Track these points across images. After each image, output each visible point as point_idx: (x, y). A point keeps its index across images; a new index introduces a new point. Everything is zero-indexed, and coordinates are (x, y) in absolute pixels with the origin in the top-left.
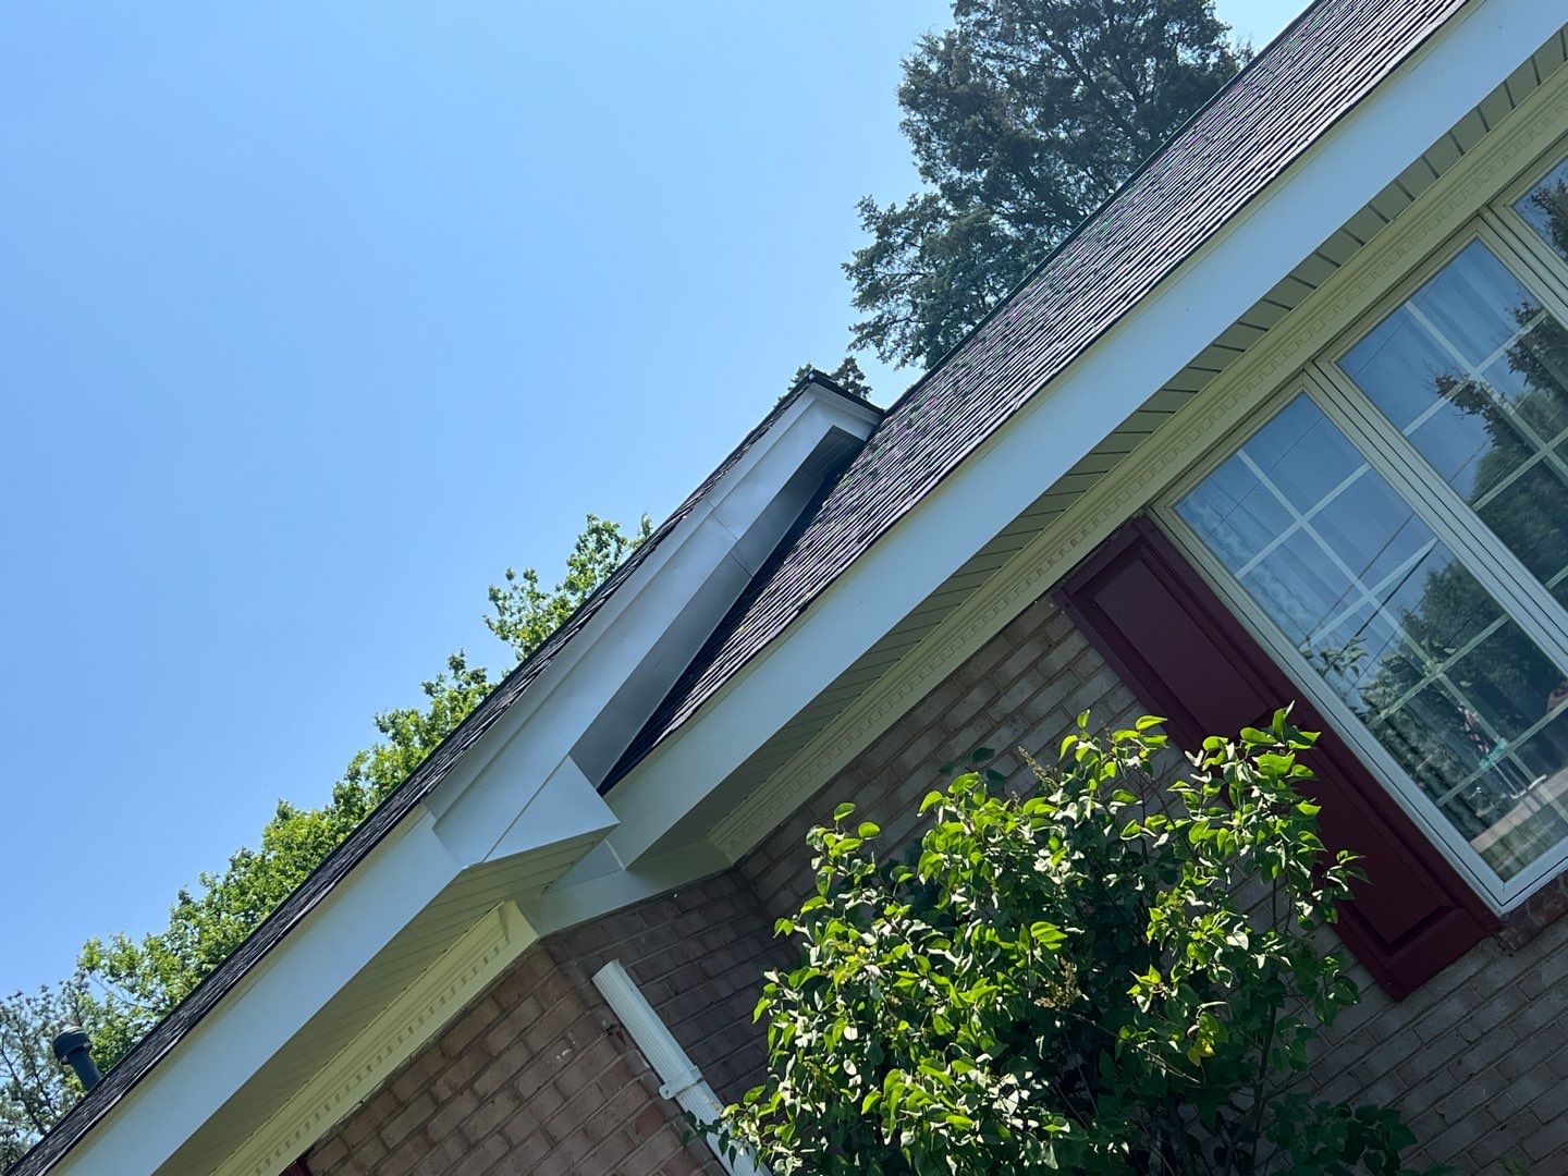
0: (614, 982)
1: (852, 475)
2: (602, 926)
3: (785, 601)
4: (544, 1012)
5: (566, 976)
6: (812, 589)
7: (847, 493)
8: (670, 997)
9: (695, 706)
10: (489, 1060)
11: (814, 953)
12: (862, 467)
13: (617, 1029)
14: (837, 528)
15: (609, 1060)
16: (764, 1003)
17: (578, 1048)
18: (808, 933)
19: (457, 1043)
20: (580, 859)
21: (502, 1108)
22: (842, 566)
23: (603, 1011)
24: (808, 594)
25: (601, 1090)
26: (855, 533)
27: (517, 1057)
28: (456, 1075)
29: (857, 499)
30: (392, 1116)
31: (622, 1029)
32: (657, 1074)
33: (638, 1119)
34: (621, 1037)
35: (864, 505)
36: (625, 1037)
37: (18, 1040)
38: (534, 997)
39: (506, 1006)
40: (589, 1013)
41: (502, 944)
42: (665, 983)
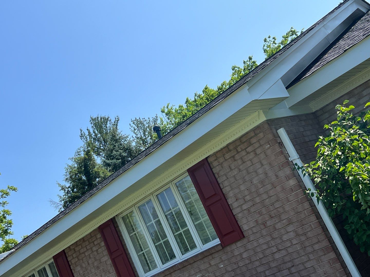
0: (282, 133)
1: (361, 21)
2: (281, 120)
3: (340, 49)
4: (265, 136)
5: (271, 129)
6: (348, 47)
7: (360, 25)
8: (294, 139)
9: (312, 72)
10: (250, 144)
11: (333, 134)
12: (365, 19)
13: (281, 143)
14: (356, 33)
15: (278, 150)
16: (318, 143)
17: (271, 146)
18: (332, 129)
19: (244, 139)
20: (279, 103)
21: (252, 155)
22: (357, 41)
23: (278, 139)
24: (347, 48)
25: (275, 156)
26: (362, 34)
27: (257, 145)
28: (243, 147)
29: (363, 26)
30: (227, 153)
31: (282, 143)
32: (289, 155)
33: (283, 164)
34: (282, 145)
35: (365, 28)
36: (283, 145)
37: (143, 128)
38: (263, 133)
39: (256, 134)
40: (275, 138)
41: (257, 119)
42: (293, 135)
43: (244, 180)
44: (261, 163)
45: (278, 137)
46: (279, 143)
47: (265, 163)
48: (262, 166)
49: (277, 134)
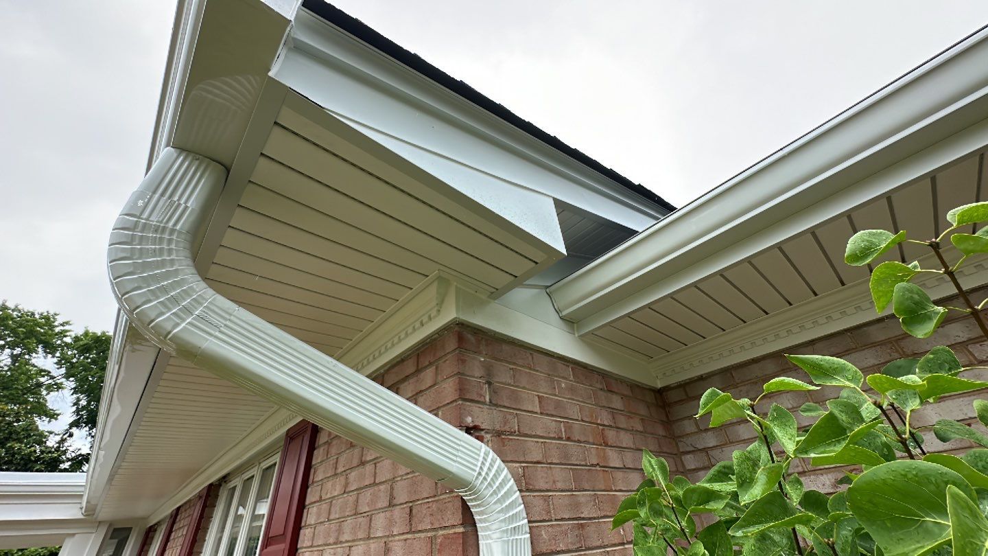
5: (461, 361)
38: (437, 368)
39: (420, 367)
40: (460, 402)
41: (434, 313)
42: (562, 424)
43: (340, 531)
44: (392, 488)
45: (478, 402)
46: (469, 430)
47: (401, 497)
48: (391, 505)
49: (482, 389)
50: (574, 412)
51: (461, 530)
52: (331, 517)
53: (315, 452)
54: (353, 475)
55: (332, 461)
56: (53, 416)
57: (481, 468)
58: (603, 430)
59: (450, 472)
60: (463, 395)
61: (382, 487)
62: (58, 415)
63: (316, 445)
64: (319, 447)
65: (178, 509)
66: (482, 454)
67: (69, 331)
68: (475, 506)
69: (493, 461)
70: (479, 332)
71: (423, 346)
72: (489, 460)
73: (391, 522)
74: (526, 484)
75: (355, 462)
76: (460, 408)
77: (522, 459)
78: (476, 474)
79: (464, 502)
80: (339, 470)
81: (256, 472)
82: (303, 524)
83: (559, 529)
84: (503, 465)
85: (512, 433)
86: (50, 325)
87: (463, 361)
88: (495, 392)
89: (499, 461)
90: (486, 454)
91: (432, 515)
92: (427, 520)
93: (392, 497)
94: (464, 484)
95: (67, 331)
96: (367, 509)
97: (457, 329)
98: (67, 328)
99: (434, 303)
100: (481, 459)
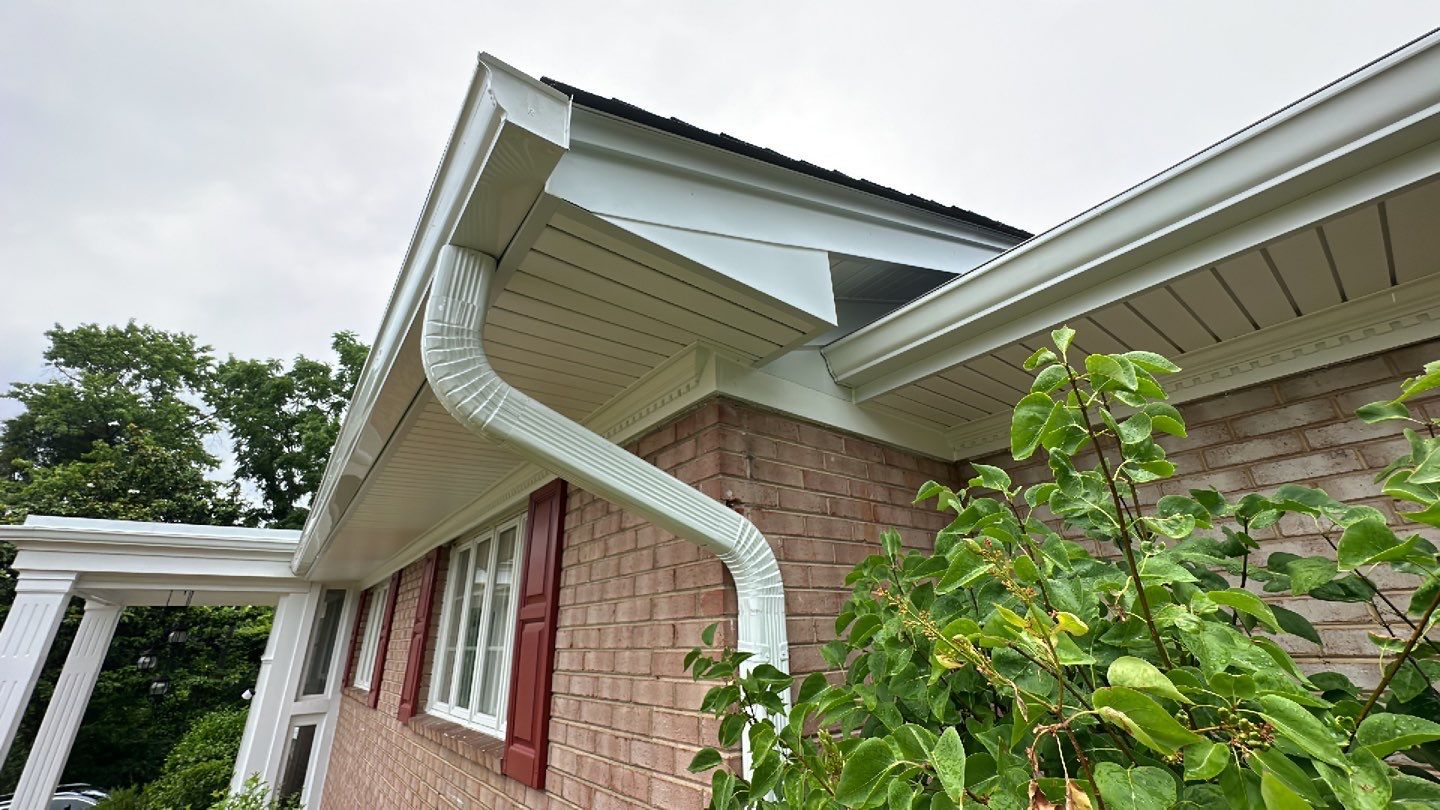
4: (696, 458)
5: (722, 436)
38: (696, 441)
39: (679, 438)
40: (721, 477)
41: (692, 383)
42: (828, 500)
43: (603, 591)
44: (655, 554)
45: (739, 477)
46: (729, 503)
47: (665, 561)
48: (655, 568)
49: (742, 463)
50: (843, 487)
51: (722, 588)
52: (593, 578)
53: (567, 518)
54: (612, 541)
55: (588, 527)
56: (213, 463)
57: (740, 537)
58: (875, 506)
59: (712, 540)
60: (723, 470)
61: (645, 552)
62: (219, 462)
63: (567, 511)
64: (569, 513)
65: (401, 571)
66: (741, 526)
67: (212, 358)
68: (734, 569)
69: (752, 532)
70: (741, 405)
71: (681, 417)
72: (748, 531)
73: (655, 583)
74: (785, 554)
75: (614, 528)
76: (720, 482)
77: (782, 531)
78: (735, 542)
79: (724, 566)
80: (597, 535)
81: (493, 535)
82: (562, 585)
83: (816, 595)
84: (761, 536)
85: (772, 507)
86: (188, 352)
87: (724, 436)
88: (756, 467)
89: (757, 532)
90: (746, 526)
91: (694, 576)
92: (691, 580)
93: (655, 561)
94: (724, 549)
95: (210, 359)
96: (630, 571)
97: (717, 402)
98: (209, 354)
99: (693, 373)
100: (740, 530)
